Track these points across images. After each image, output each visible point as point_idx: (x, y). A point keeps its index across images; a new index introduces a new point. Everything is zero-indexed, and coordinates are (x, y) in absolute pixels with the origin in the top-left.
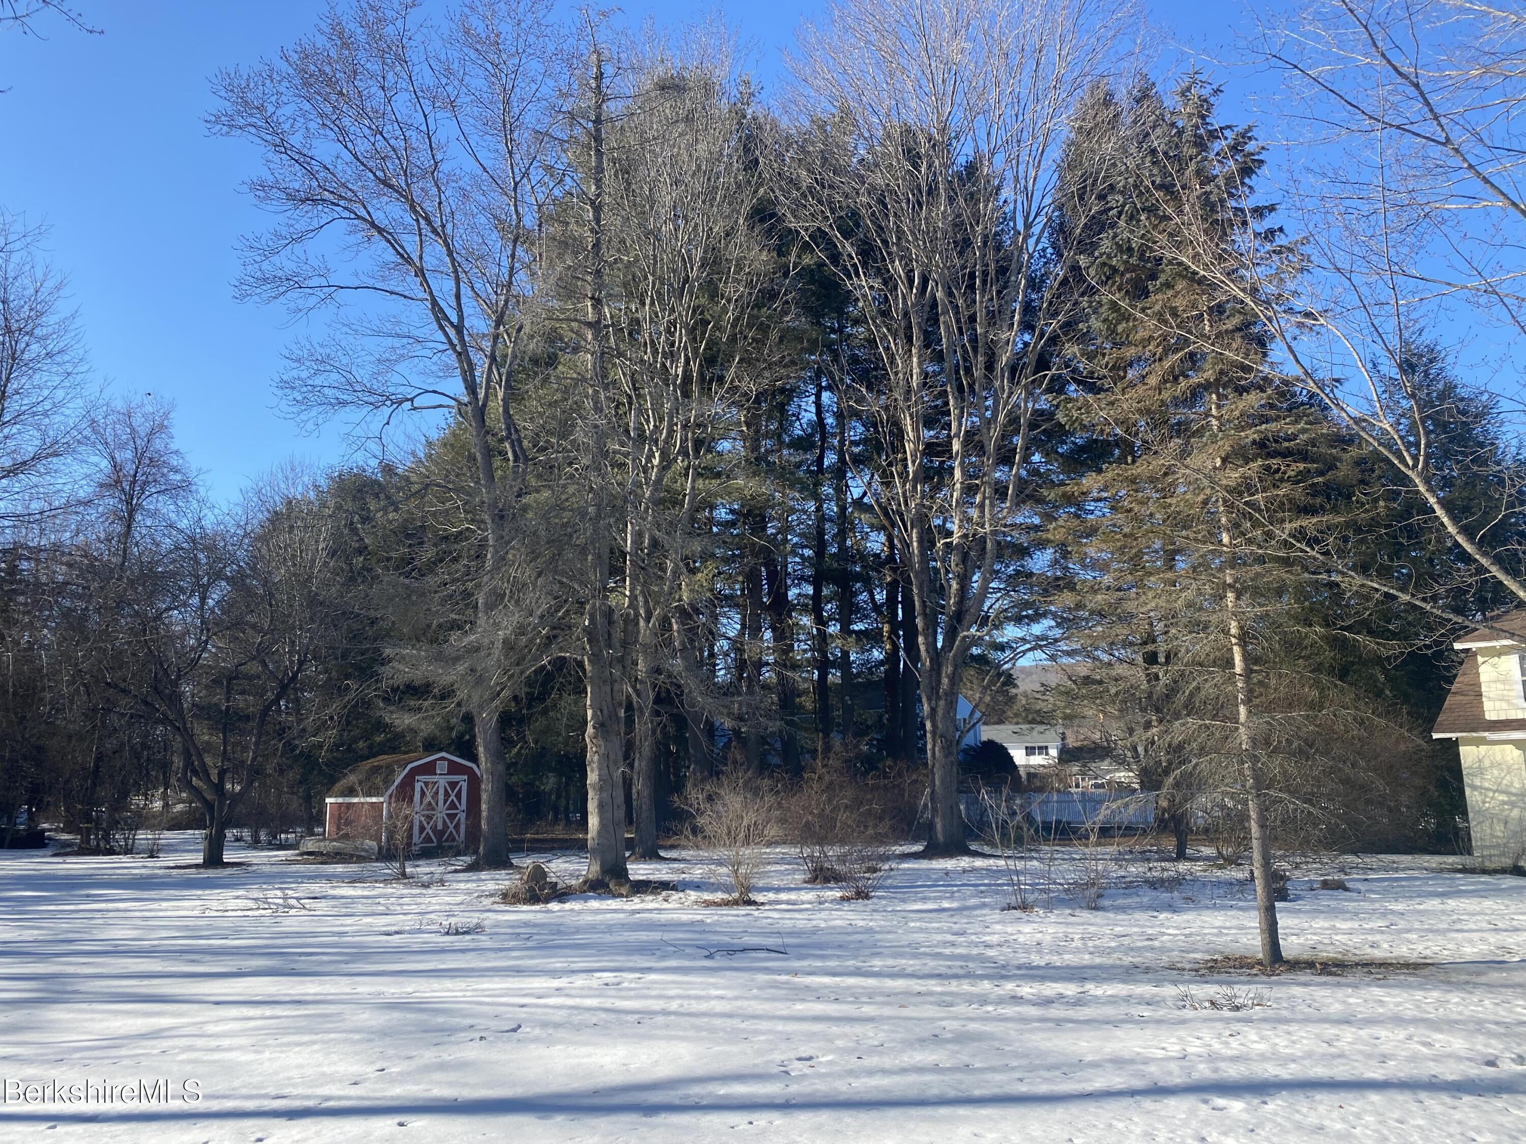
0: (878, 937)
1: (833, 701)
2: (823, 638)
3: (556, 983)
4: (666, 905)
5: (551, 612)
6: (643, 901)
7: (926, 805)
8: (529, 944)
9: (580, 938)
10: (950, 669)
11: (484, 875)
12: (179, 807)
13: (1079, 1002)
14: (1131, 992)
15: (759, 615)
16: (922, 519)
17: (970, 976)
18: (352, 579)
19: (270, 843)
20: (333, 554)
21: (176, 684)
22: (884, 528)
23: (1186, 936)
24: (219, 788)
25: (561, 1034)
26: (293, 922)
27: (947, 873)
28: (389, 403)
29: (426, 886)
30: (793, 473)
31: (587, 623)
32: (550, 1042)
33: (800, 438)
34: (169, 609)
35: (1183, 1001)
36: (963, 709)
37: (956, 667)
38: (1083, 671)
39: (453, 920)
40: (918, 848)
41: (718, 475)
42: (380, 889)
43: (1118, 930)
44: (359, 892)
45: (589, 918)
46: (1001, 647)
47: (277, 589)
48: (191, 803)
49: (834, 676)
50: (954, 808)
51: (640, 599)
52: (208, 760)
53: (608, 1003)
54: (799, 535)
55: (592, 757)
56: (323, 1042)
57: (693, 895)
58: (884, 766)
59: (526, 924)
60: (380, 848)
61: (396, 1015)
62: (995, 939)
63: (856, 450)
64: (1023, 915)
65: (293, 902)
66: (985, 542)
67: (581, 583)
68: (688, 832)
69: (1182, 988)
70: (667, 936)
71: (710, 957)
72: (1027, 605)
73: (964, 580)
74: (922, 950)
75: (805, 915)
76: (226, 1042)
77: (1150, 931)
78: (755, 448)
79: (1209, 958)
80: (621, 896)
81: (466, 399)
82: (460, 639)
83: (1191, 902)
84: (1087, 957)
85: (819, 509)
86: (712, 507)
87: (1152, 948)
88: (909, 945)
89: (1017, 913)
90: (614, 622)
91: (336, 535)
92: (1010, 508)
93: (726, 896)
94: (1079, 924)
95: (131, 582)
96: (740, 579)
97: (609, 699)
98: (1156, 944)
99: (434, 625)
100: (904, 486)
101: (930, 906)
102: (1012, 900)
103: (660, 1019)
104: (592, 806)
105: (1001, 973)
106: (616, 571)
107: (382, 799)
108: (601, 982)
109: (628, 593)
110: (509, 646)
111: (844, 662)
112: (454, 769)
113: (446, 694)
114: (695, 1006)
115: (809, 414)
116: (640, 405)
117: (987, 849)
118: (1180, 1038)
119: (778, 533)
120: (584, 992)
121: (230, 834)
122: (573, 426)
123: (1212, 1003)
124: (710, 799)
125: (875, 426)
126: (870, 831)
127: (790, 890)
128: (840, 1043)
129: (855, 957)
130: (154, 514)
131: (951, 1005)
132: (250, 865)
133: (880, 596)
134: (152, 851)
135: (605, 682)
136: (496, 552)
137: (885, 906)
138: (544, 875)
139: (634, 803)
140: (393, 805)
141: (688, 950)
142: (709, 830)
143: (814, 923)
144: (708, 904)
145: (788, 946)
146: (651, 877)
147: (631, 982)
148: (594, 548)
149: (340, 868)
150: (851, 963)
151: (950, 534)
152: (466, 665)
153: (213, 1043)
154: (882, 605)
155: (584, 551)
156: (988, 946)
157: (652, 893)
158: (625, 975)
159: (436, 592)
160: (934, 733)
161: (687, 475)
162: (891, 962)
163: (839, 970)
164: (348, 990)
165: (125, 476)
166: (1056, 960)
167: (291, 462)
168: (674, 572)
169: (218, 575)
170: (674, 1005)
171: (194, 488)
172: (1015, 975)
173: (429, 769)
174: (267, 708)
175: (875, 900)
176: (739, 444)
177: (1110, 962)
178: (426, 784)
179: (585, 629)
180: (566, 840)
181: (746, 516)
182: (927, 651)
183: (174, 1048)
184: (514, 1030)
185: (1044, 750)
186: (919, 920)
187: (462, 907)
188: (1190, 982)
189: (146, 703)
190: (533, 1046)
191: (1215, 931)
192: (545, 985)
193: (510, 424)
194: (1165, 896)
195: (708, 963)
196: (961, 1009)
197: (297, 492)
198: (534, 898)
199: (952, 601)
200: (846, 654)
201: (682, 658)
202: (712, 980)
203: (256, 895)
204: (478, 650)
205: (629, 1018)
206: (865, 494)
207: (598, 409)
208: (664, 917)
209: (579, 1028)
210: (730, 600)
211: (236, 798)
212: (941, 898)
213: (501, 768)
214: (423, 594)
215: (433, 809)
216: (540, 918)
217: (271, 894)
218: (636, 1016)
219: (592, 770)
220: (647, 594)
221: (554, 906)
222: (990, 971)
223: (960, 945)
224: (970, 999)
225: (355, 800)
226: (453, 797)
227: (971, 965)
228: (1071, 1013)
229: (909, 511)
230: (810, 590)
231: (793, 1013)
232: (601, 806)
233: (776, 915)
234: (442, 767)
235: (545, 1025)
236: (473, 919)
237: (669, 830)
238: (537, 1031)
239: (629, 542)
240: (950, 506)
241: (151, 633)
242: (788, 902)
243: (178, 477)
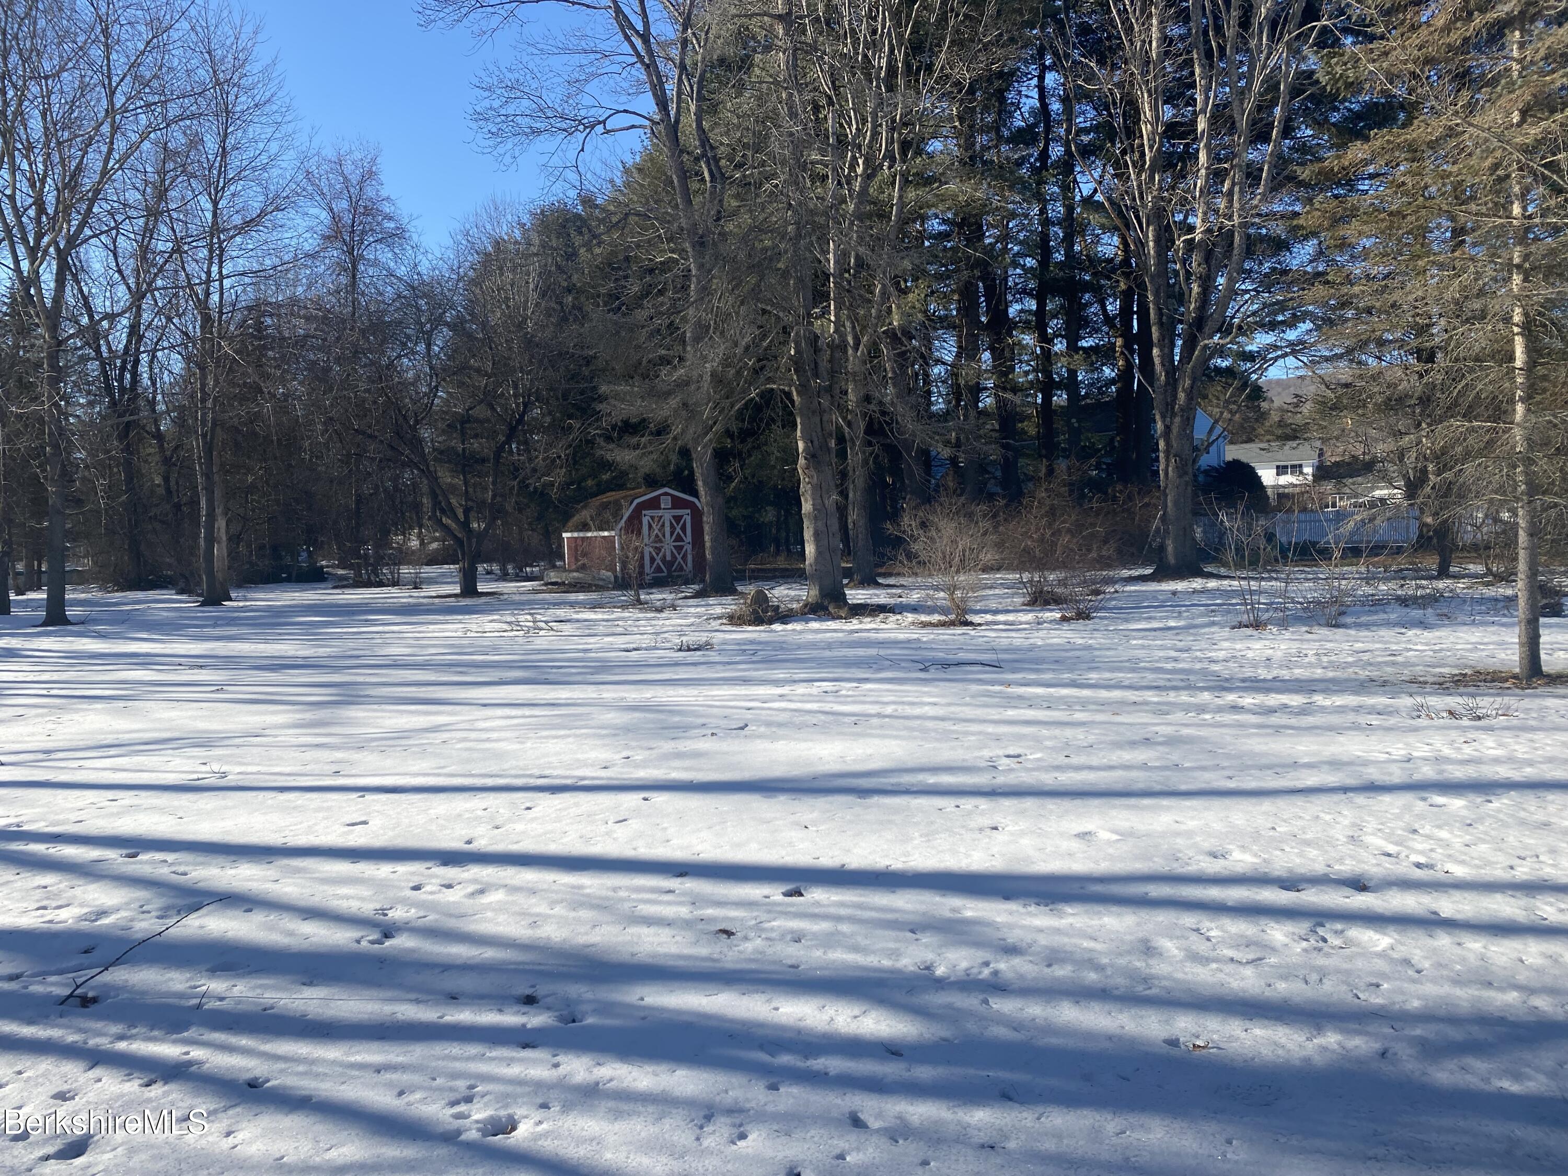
0: (1097, 653)
1: (1059, 424)
2: (1047, 357)
3: (779, 691)
4: (883, 626)
5: (756, 343)
6: (861, 622)
7: (1158, 529)
8: (754, 659)
9: (802, 654)
10: (1188, 382)
11: (711, 601)
12: (435, 545)
13: (1303, 711)
14: (1362, 703)
15: (977, 336)
16: (1159, 214)
17: (1190, 687)
18: (565, 319)
19: (517, 575)
20: (543, 295)
21: (414, 428)
22: (1116, 228)
23: (1435, 651)
24: (465, 525)
25: (781, 732)
26: (543, 641)
27: (1174, 593)
28: (581, 128)
29: (660, 610)
30: (1012, 172)
31: (792, 352)
32: (774, 738)
33: (1020, 130)
34: (399, 357)
35: (1418, 711)
36: (1202, 424)
37: (1194, 380)
38: (1345, 377)
39: (684, 639)
40: (1149, 571)
41: (928, 181)
42: (618, 613)
43: (1358, 646)
44: (600, 616)
45: (810, 637)
46: (1250, 357)
47: (495, 332)
48: (444, 541)
49: (1060, 399)
50: (1187, 532)
51: (848, 324)
52: (454, 501)
53: (827, 707)
54: (1021, 243)
55: (805, 488)
56: (576, 736)
57: (910, 617)
58: (1114, 491)
59: (752, 642)
60: (616, 577)
61: (637, 715)
62: (1222, 655)
63: (1086, 139)
64: (1255, 633)
65: (542, 625)
66: (1233, 236)
67: (784, 309)
68: (902, 557)
69: (1419, 699)
70: (882, 652)
71: (925, 670)
72: (1281, 306)
73: (1207, 283)
74: (1142, 665)
75: (1023, 634)
76: (495, 735)
77: (1394, 647)
78: (969, 145)
79: (1457, 672)
80: (841, 618)
81: (657, 118)
82: (670, 374)
83: (1446, 619)
84: (1319, 671)
85: (1043, 211)
86: (923, 219)
87: (1394, 663)
88: (1129, 661)
89: (1249, 631)
90: (820, 350)
91: (544, 273)
92: (1263, 195)
93: (943, 618)
94: (1315, 641)
95: (363, 332)
96: (956, 297)
97: (819, 430)
98: (1399, 659)
99: (644, 361)
100: (1139, 175)
101: (1155, 624)
102: (1245, 618)
103: (875, 721)
104: (808, 534)
105: (1223, 685)
106: (821, 296)
107: (613, 533)
108: (820, 690)
109: (833, 318)
110: (718, 379)
111: (1071, 384)
112: (677, 503)
113: (662, 431)
114: (909, 711)
115: (1030, 101)
116: (841, 106)
117: (1223, 571)
118: (1407, 744)
119: (997, 242)
120: (805, 698)
121: (481, 568)
122: (767, 137)
123: (1451, 713)
124: (924, 525)
125: (1107, 108)
126: (1094, 555)
127: (1008, 611)
128: (1048, 743)
129: (1071, 670)
130: (375, 263)
131: (1168, 714)
132: (502, 594)
133: (1113, 307)
134: (415, 583)
135: (814, 412)
136: (699, 282)
137: (1107, 625)
138: (766, 599)
139: (851, 532)
140: (624, 537)
141: (903, 664)
142: (923, 556)
143: (1032, 641)
144: (925, 625)
145: (1003, 661)
146: (869, 601)
147: (849, 690)
148: (796, 272)
149: (581, 596)
150: (1066, 676)
151: (1191, 229)
152: (678, 399)
153: (485, 736)
154: (1115, 317)
155: (785, 274)
156: (1212, 661)
157: (870, 615)
158: (843, 684)
159: (643, 327)
160: (1167, 452)
161: (893, 183)
162: (1107, 675)
163: (1054, 681)
164: (594, 695)
165: (344, 226)
166: (1285, 674)
167: (494, 201)
168: (883, 293)
169: (438, 321)
170: (889, 710)
171: (407, 235)
172: (1238, 687)
173: (654, 504)
174: (500, 449)
175: (1096, 620)
176: (952, 144)
177: (1345, 676)
178: (652, 518)
179: (791, 358)
180: (787, 570)
181: (960, 226)
182: (1163, 365)
183: (452, 739)
184: (742, 728)
185: (1297, 469)
186: (1142, 638)
187: (693, 628)
188: (1430, 694)
189: (392, 448)
190: (758, 741)
191: (1469, 646)
192: (769, 692)
193: (704, 140)
194: (1416, 613)
195: (922, 675)
196: (1179, 716)
197: (503, 231)
198: (758, 620)
199: (1192, 306)
200: (1073, 373)
201: (894, 385)
202: (926, 689)
203: (509, 619)
204: (687, 384)
205: (846, 719)
206: (1095, 191)
207: (793, 115)
208: (881, 636)
209: (800, 727)
210: (945, 323)
211: (481, 535)
212: (1167, 618)
213: (720, 500)
214: (631, 330)
215: (661, 541)
216: (764, 637)
217: (521, 618)
218: (854, 718)
219: (806, 501)
220: (854, 319)
221: (777, 627)
222: (1211, 684)
223: (1184, 660)
224: (1187, 708)
225: (589, 534)
226: (678, 530)
227: (1191, 678)
228: (1293, 721)
229: (1144, 206)
230: (1033, 305)
231: (1006, 718)
232: (817, 535)
233: (993, 634)
234: (666, 502)
235: (769, 724)
236: (703, 638)
237: (883, 555)
238: (762, 729)
239: (832, 262)
240: (1194, 198)
241: (387, 380)
242: (1005, 623)
243: (392, 225)
